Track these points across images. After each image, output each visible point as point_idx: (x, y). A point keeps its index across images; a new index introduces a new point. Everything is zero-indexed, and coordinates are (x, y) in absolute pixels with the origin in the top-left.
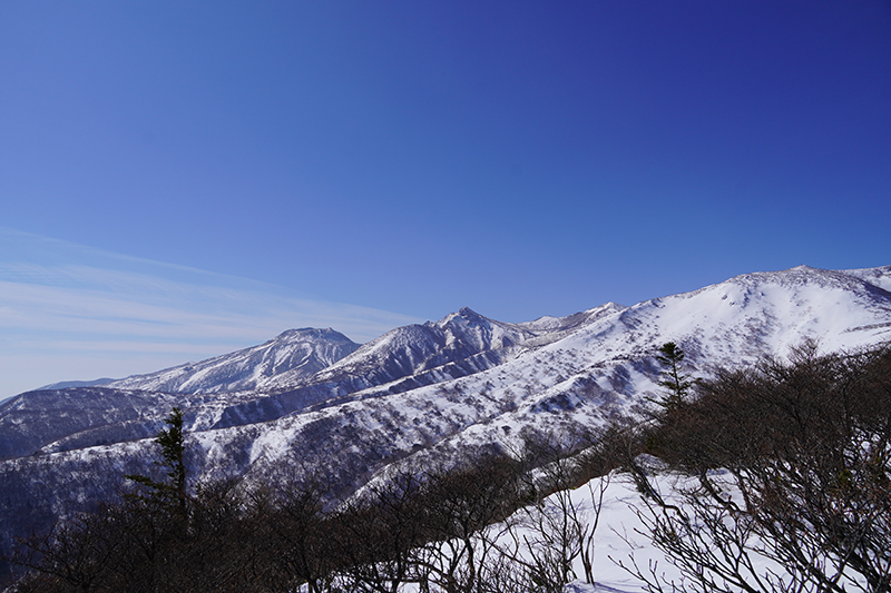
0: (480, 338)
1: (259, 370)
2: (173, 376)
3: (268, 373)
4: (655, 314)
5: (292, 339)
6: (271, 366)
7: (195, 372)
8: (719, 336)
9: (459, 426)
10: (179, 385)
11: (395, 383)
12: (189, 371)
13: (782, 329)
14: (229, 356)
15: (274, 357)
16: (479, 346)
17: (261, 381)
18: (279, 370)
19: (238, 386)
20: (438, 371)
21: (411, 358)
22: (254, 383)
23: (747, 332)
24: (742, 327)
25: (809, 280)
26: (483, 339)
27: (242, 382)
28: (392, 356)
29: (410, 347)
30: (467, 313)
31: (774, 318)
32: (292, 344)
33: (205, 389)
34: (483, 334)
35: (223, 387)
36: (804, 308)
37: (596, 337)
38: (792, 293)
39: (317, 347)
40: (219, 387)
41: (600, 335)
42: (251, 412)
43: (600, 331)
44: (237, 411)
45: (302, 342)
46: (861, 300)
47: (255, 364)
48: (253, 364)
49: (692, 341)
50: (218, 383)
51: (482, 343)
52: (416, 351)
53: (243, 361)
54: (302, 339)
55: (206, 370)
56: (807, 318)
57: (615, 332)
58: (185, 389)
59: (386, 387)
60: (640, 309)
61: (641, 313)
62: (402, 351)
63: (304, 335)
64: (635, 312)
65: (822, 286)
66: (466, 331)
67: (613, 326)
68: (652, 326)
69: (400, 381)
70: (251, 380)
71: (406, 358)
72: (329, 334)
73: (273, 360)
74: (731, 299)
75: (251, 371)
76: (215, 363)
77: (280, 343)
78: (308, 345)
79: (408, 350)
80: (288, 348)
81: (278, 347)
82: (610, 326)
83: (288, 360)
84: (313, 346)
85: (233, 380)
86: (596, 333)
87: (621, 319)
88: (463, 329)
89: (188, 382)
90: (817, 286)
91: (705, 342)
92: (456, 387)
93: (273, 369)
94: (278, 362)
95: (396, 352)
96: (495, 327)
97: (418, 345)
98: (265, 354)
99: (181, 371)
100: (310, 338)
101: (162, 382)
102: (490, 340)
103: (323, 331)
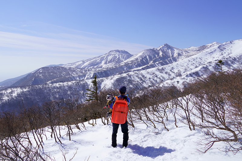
0: (170, 53)
1: (103, 62)
2: (79, 64)
3: (106, 63)
4: (231, 46)
5: (113, 53)
7: (85, 62)
9: (163, 80)
10: (81, 66)
11: (143, 67)
12: (84, 62)
14: (95, 58)
16: (170, 56)
17: (104, 66)
18: (109, 62)
19: (97, 67)
20: (157, 64)
21: (149, 59)
22: (102, 66)
26: (171, 54)
27: (98, 66)
28: (142, 59)
29: (148, 56)
30: (166, 45)
32: (113, 55)
33: (88, 67)
35: (93, 67)
37: (209, 53)
39: (120, 56)
40: (92, 67)
41: (211, 53)
42: (101, 74)
43: (211, 51)
44: (97, 74)
47: (102, 60)
48: (101, 60)
50: (92, 66)
52: (150, 57)
53: (98, 59)
54: (116, 53)
55: (88, 62)
57: (216, 52)
58: (83, 67)
59: (141, 68)
60: (226, 44)
61: (226, 46)
62: (146, 57)
63: (116, 52)
64: (224, 45)
67: (216, 50)
68: (229, 50)
69: (145, 66)
70: (101, 65)
71: (147, 59)
72: (124, 52)
73: (107, 59)
75: (101, 62)
76: (91, 60)
77: (109, 54)
78: (117, 55)
79: (148, 57)
80: (111, 56)
81: (108, 56)
82: (214, 50)
83: (111, 60)
84: (119, 55)
85: (96, 65)
86: (210, 52)
87: (219, 47)
88: (165, 50)
89: (83, 65)
92: (162, 69)
93: (107, 62)
94: (109, 60)
95: (144, 57)
96: (175, 50)
97: (151, 55)
98: (105, 58)
99: (81, 62)
100: (118, 53)
101: (76, 65)
102: (174, 54)
103: (122, 51)
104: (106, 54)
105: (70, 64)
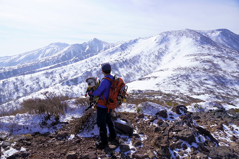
1: (41, 55)
2: (15, 57)
3: (42, 57)
4: (133, 45)
5: (52, 46)
6: (44, 54)
7: (22, 56)
8: (147, 55)
11: (52, 66)
12: (20, 56)
13: (169, 53)
14: (33, 51)
15: (45, 52)
17: (41, 59)
18: (46, 56)
19: (33, 60)
22: (38, 60)
23: (157, 54)
24: (156, 51)
25: (184, 35)
26: (99, 48)
27: (35, 59)
28: (66, 54)
29: (73, 51)
30: (95, 40)
31: (168, 49)
32: (51, 48)
36: (178, 45)
38: (177, 39)
39: (59, 48)
42: (8, 74)
43: (112, 51)
45: (55, 47)
46: (197, 43)
48: (39, 54)
49: (138, 56)
50: (28, 59)
51: (98, 50)
52: (75, 53)
53: (36, 53)
54: (55, 46)
55: (25, 56)
56: (178, 49)
59: (49, 67)
62: (70, 53)
63: (55, 45)
65: (187, 37)
66: (94, 46)
67: (117, 49)
69: (55, 65)
72: (63, 44)
74: (157, 41)
75: (38, 56)
76: (29, 53)
77: (48, 48)
81: (47, 49)
83: (49, 53)
84: (58, 48)
85: (32, 58)
87: (121, 46)
89: (19, 59)
90: (186, 37)
91: (142, 57)
93: (44, 55)
94: (46, 53)
95: (68, 53)
96: (103, 44)
97: (76, 50)
98: (43, 51)
99: (18, 56)
100: (57, 46)
101: (11, 59)
103: (61, 44)
104: (46, 47)
105: (6, 58)
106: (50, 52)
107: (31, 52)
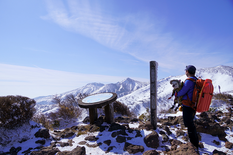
4: (166, 83)
14: (72, 91)
15: (83, 91)
16: (130, 89)
25: (219, 71)
26: (132, 87)
30: (128, 79)
32: (88, 87)
34: (132, 86)
39: (95, 88)
45: (91, 87)
51: (131, 88)
53: (75, 92)
54: (91, 86)
55: (65, 95)
63: (92, 85)
65: (222, 74)
66: (127, 85)
72: (99, 84)
76: (68, 93)
77: (86, 87)
80: (87, 89)
81: (84, 88)
84: (94, 88)
88: (127, 84)
96: (136, 83)
98: (81, 90)
100: (93, 86)
102: (134, 88)
103: (97, 84)
104: (83, 87)
105: (49, 97)
106: (87, 91)
107: (70, 92)
